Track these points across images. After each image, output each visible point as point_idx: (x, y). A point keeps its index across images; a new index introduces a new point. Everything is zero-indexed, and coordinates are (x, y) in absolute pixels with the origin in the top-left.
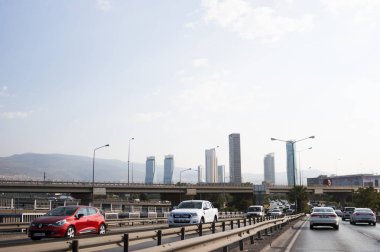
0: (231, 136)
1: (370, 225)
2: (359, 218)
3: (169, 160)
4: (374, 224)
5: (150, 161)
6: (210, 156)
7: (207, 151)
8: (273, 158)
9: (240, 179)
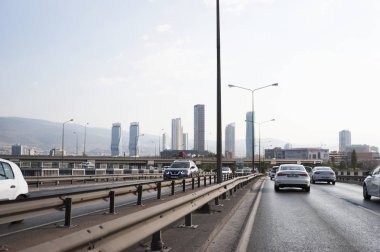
0: (196, 106)
1: (329, 184)
2: (319, 177)
3: (134, 127)
4: (334, 183)
5: (116, 128)
6: (176, 125)
7: (173, 120)
8: (233, 128)
9: (203, 147)
